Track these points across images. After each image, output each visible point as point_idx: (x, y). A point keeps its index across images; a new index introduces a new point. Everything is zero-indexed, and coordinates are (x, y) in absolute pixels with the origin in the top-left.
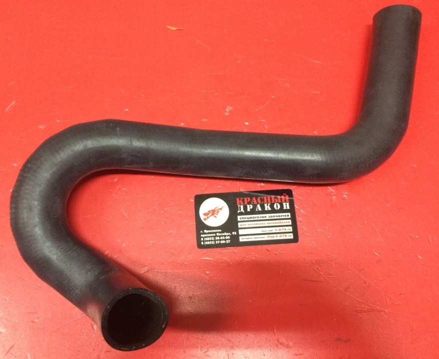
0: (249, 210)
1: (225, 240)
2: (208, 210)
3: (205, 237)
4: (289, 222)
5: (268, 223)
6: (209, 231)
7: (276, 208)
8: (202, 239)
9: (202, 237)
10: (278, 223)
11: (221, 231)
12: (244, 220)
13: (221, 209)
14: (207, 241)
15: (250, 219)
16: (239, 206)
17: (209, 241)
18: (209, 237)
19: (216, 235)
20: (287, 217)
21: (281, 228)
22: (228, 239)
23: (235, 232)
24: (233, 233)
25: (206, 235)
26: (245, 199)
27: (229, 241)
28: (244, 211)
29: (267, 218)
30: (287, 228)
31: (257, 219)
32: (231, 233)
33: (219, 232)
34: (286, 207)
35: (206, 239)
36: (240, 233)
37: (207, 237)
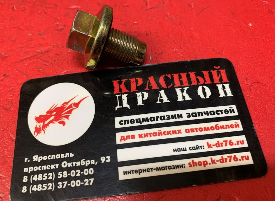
0: (140, 102)
1: (82, 178)
2: (48, 109)
3: (34, 173)
4: (237, 126)
5: (187, 131)
6: (45, 158)
7: (202, 97)
8: (25, 179)
9: (26, 174)
10: (212, 128)
11: (72, 155)
12: (130, 125)
13: (77, 105)
14: (37, 183)
15: (144, 123)
16: (118, 96)
17: (42, 182)
18: (43, 172)
19: (60, 166)
20: (230, 115)
21: (221, 140)
22: (89, 176)
23: (108, 157)
24: (103, 159)
25: (36, 169)
26: (133, 80)
27: (92, 180)
28: (128, 107)
29: (185, 118)
30: (234, 139)
31: (160, 121)
32: (98, 159)
33: (69, 160)
34: (225, 92)
35: (35, 178)
36: (120, 159)
37: (38, 172)
